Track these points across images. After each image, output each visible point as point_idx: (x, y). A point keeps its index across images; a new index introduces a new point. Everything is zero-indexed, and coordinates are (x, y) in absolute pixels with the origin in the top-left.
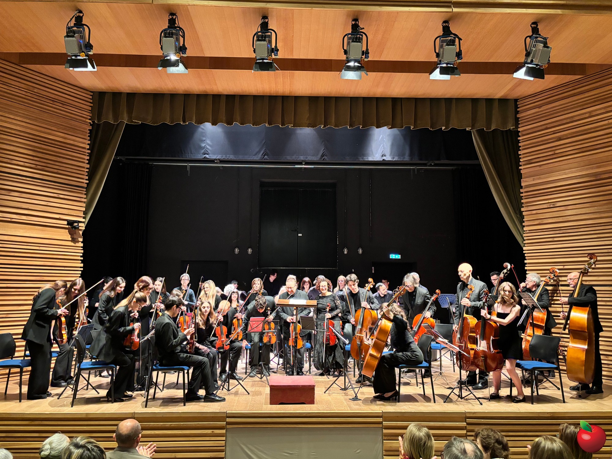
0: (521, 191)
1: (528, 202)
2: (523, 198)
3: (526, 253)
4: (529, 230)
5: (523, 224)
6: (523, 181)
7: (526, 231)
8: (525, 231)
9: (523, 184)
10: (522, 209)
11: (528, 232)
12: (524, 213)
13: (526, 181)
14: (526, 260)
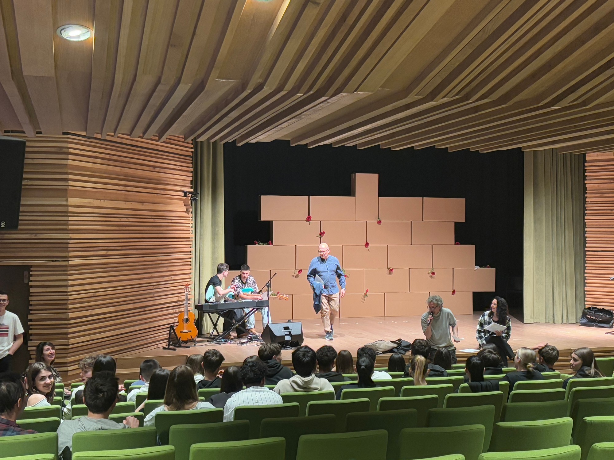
0: (586, 164)
1: (590, 176)
2: (586, 171)
3: (586, 222)
4: (591, 202)
5: (586, 195)
6: (588, 156)
7: (588, 202)
8: (586, 202)
9: (587, 158)
10: (586, 182)
11: (589, 202)
12: (587, 186)
13: (590, 156)
14: (586, 228)
